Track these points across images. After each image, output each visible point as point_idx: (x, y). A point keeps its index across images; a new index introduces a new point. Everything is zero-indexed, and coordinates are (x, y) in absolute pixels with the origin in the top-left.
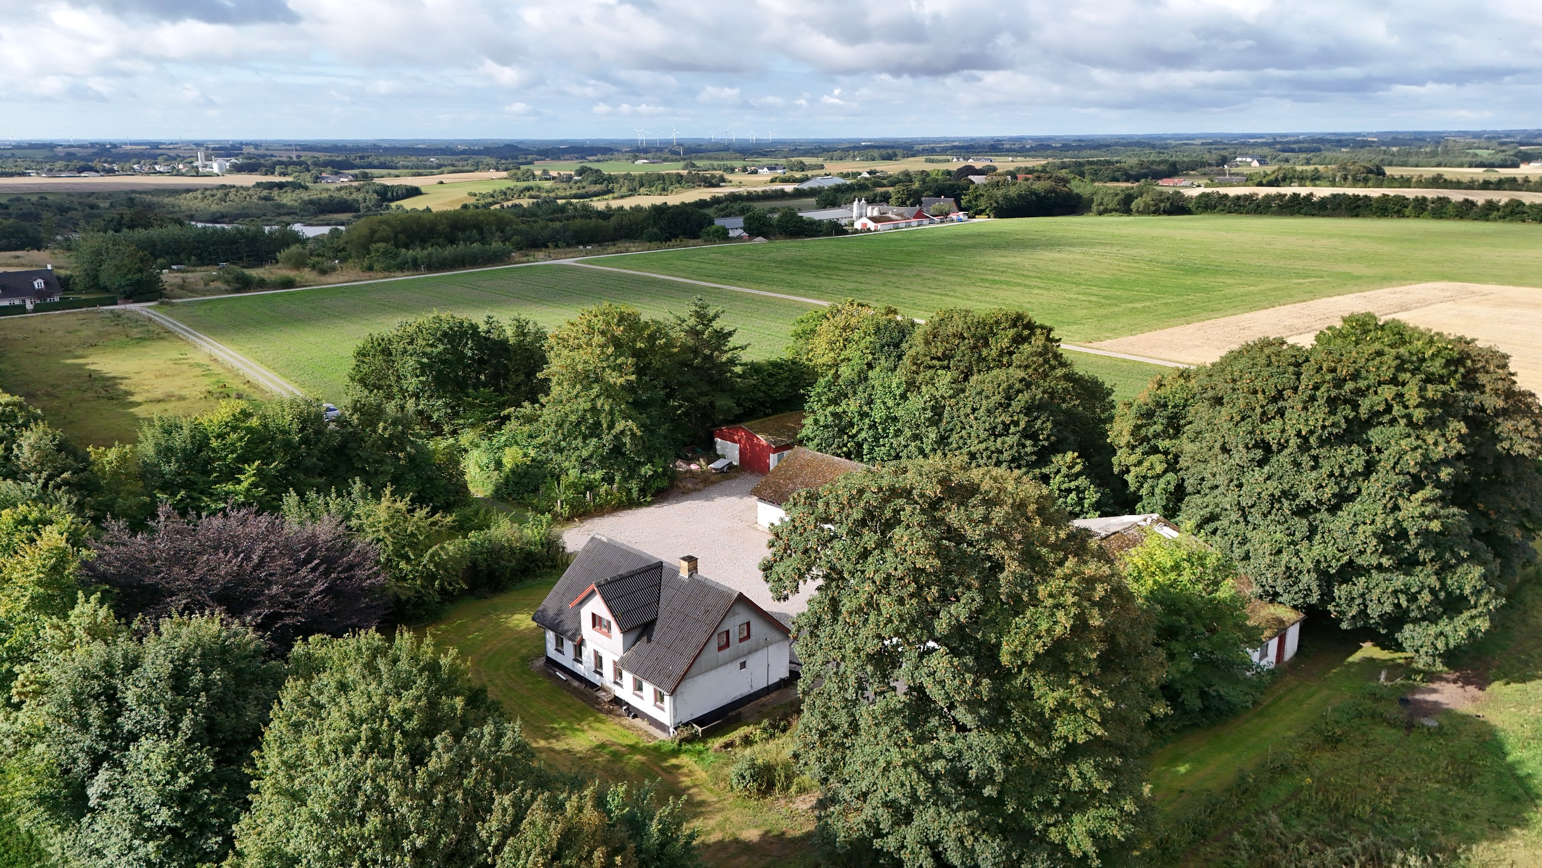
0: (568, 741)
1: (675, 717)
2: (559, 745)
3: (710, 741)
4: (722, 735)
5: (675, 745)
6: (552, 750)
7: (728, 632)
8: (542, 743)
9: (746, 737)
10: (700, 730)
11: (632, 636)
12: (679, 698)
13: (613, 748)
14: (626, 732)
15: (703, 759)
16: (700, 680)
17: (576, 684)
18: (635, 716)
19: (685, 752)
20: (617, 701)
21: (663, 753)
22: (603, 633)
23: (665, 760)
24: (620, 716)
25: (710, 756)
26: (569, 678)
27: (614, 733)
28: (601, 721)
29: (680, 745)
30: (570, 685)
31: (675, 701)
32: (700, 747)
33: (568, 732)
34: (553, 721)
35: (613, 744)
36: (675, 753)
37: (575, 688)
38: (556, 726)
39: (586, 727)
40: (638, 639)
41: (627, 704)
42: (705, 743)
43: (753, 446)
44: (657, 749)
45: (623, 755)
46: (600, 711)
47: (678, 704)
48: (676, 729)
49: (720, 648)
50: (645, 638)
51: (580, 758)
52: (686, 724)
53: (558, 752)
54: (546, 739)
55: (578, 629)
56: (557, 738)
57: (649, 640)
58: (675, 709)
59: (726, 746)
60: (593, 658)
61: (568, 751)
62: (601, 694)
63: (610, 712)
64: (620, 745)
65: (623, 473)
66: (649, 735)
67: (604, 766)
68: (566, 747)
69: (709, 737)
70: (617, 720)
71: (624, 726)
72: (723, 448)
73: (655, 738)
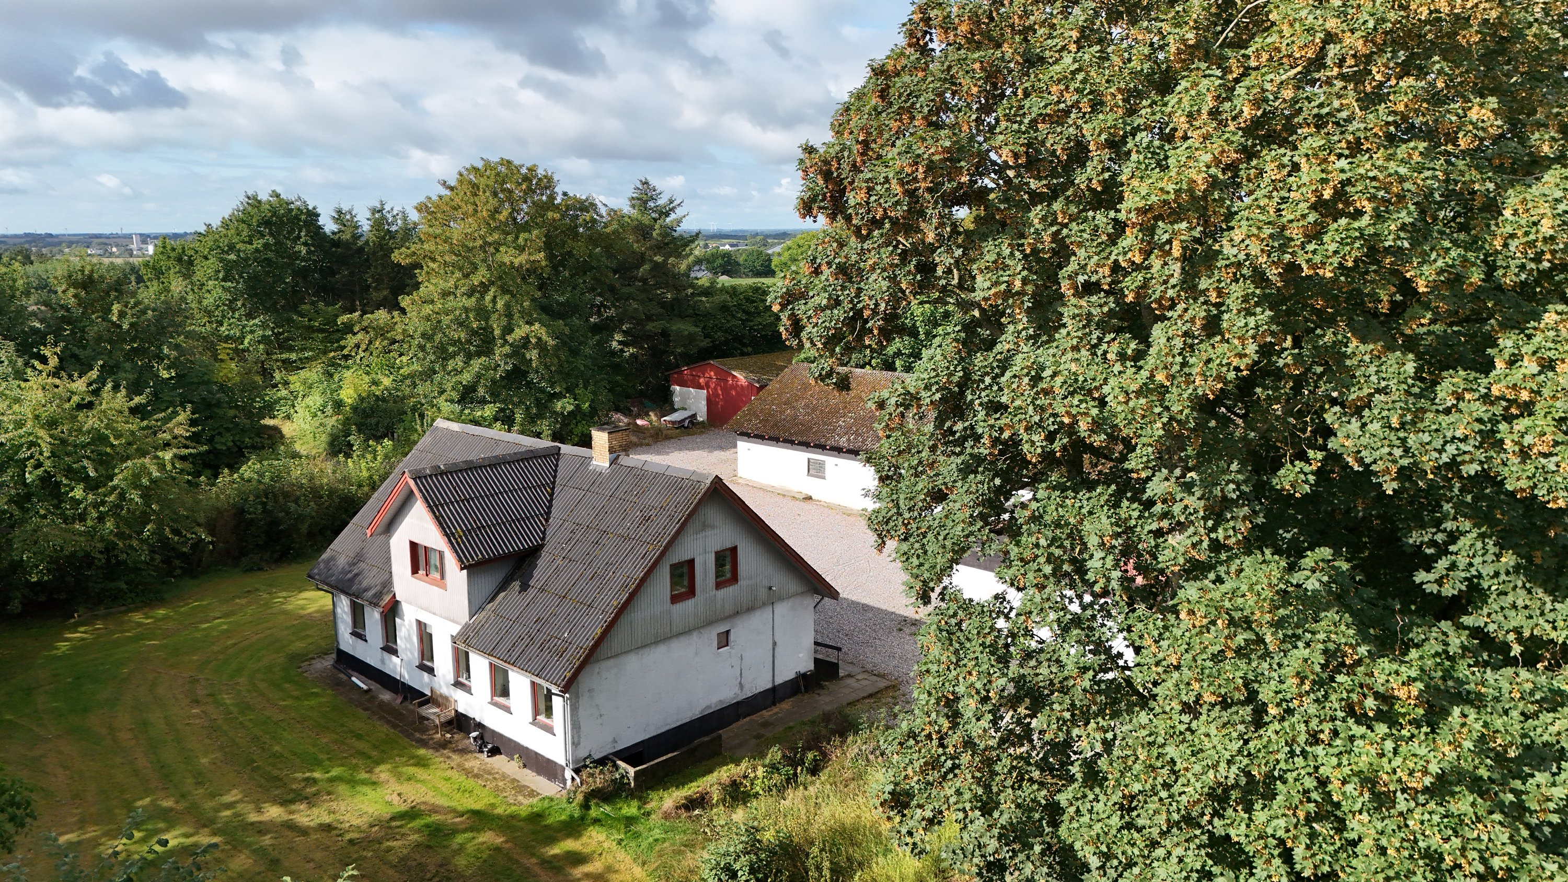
0: (334, 805)
1: (575, 744)
2: (306, 816)
3: (653, 795)
4: (680, 784)
5: (574, 810)
6: (291, 826)
7: (691, 563)
8: (274, 812)
9: (735, 784)
10: (632, 771)
11: (488, 582)
12: (584, 702)
13: (435, 818)
14: (470, 783)
15: (637, 835)
16: (633, 663)
17: (386, 696)
18: (495, 752)
19: (596, 821)
20: (461, 723)
21: (547, 827)
22: (433, 583)
23: (552, 840)
24: (464, 751)
25: (654, 828)
26: (375, 686)
27: (445, 787)
28: (422, 763)
29: (586, 806)
30: (374, 698)
31: (574, 709)
32: (631, 809)
33: (342, 788)
34: (316, 763)
35: (435, 810)
36: (573, 827)
37: (383, 705)
38: (317, 775)
39: (384, 776)
40: (502, 587)
41: (480, 726)
42: (643, 801)
43: (726, 389)
44: (536, 817)
45: (455, 831)
46: (424, 744)
47: (582, 712)
48: (577, 771)
49: (675, 599)
50: (516, 585)
51: (351, 841)
52: (602, 762)
53: (304, 832)
54: (284, 803)
55: (387, 583)
56: (311, 801)
57: (524, 587)
58: (576, 726)
59: (691, 804)
60: (415, 639)
61: (327, 828)
62: (431, 711)
63: (443, 745)
64: (454, 811)
65: (528, 408)
66: (520, 788)
67: (403, 859)
68: (326, 819)
69: (653, 788)
70: (456, 758)
71: (468, 773)
72: (684, 398)
73: (532, 794)
